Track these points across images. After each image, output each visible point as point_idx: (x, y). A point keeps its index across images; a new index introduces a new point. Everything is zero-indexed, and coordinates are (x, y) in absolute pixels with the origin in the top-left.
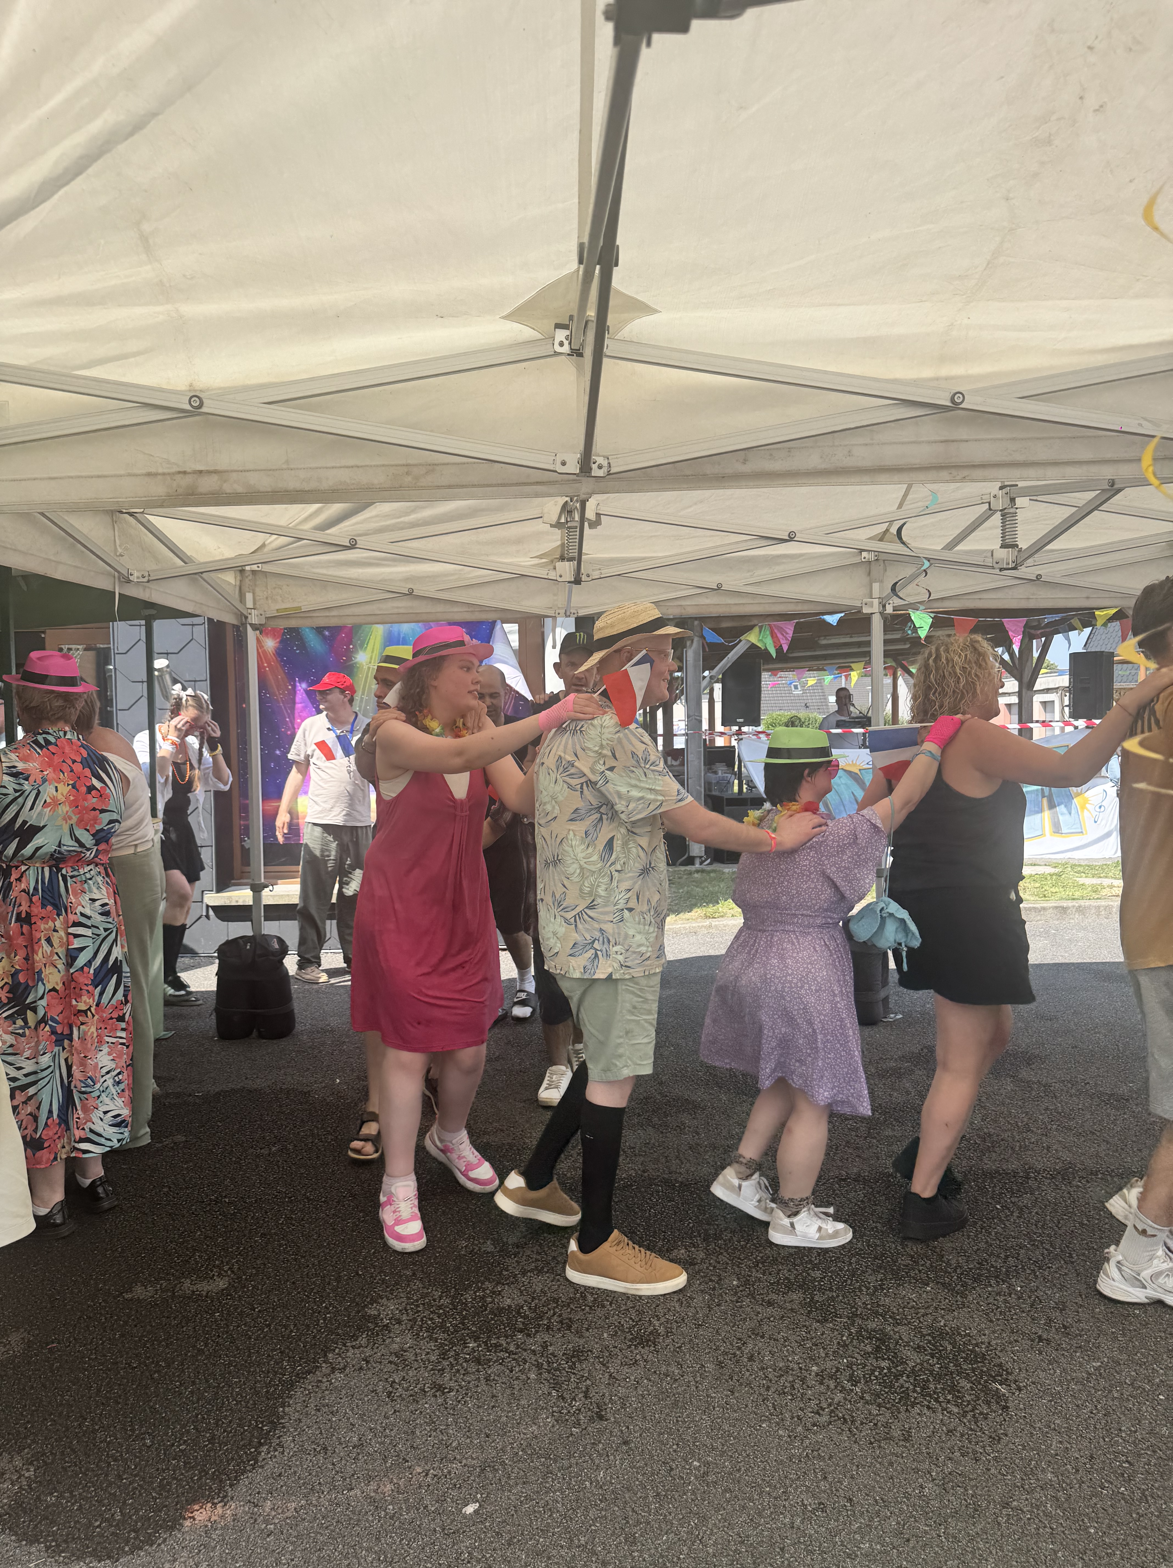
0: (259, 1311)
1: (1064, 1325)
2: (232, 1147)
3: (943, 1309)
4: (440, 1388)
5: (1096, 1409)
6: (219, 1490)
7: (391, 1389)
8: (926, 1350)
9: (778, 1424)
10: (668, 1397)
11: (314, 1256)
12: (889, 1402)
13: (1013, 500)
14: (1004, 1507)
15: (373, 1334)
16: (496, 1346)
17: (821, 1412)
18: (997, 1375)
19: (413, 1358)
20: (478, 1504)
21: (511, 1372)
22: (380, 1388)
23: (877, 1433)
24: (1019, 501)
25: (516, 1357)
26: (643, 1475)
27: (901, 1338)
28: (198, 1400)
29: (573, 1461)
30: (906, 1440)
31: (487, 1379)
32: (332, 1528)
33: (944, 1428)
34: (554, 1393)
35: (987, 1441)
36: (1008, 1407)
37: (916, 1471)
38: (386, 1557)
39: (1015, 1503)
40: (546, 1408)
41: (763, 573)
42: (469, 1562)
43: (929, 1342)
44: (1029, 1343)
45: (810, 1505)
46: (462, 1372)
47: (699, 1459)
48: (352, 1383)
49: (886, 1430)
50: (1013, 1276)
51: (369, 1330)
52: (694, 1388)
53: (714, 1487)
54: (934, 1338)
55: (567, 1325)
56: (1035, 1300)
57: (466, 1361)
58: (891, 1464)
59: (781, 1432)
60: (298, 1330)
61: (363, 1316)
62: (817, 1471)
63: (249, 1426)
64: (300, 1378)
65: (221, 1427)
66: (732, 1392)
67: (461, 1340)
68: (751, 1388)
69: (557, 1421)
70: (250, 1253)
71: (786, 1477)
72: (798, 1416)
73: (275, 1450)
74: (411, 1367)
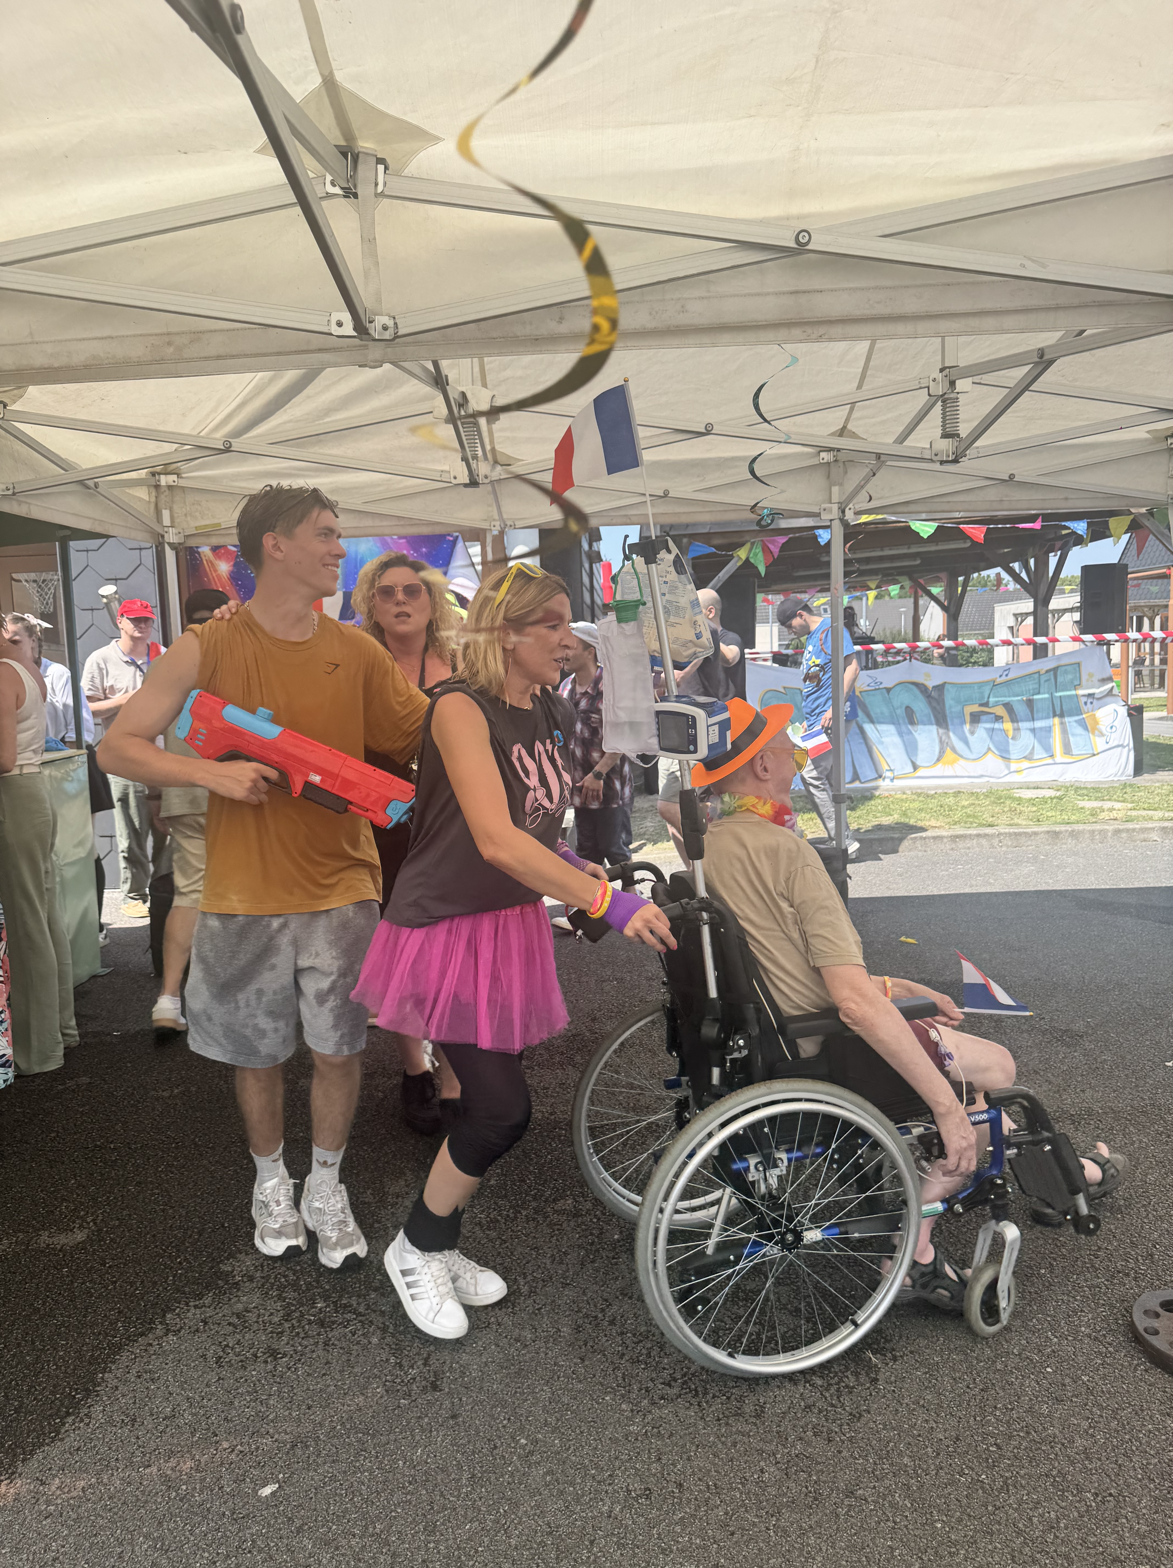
0: (110, 1267)
2: (134, 1089)
4: (274, 1354)
5: (975, 1383)
6: (10, 1466)
7: (221, 1354)
8: (802, 1314)
9: (623, 1396)
10: (513, 1365)
11: (183, 1207)
13: (952, 384)
14: (847, 1496)
15: (220, 1292)
16: (345, 1306)
17: (673, 1383)
18: (873, 1343)
19: (255, 1320)
20: (277, 1486)
21: (354, 1335)
22: (210, 1354)
23: (728, 1409)
24: (961, 385)
26: (463, 1454)
27: (779, 1300)
28: (18, 1364)
29: (392, 1437)
30: (758, 1416)
31: (326, 1344)
32: (116, 1510)
33: (802, 1404)
34: (392, 1360)
35: (846, 1417)
36: (878, 1380)
37: (760, 1452)
38: (163, 1544)
39: (861, 1492)
40: (379, 1377)
41: (714, 479)
42: (250, 1552)
43: (809, 1304)
45: (635, 1490)
46: (302, 1335)
47: (529, 1436)
48: (183, 1347)
49: (738, 1405)
51: (218, 1287)
52: (542, 1355)
53: (536, 1468)
57: (310, 1322)
58: (734, 1444)
59: (624, 1406)
60: (144, 1287)
61: (215, 1273)
62: (652, 1451)
63: (62, 1394)
64: (130, 1341)
65: (33, 1394)
66: (583, 1360)
67: (311, 1299)
68: (604, 1355)
69: (387, 1391)
70: (119, 1203)
71: (617, 1458)
72: (647, 1387)
73: (82, 1421)
74: (250, 1330)
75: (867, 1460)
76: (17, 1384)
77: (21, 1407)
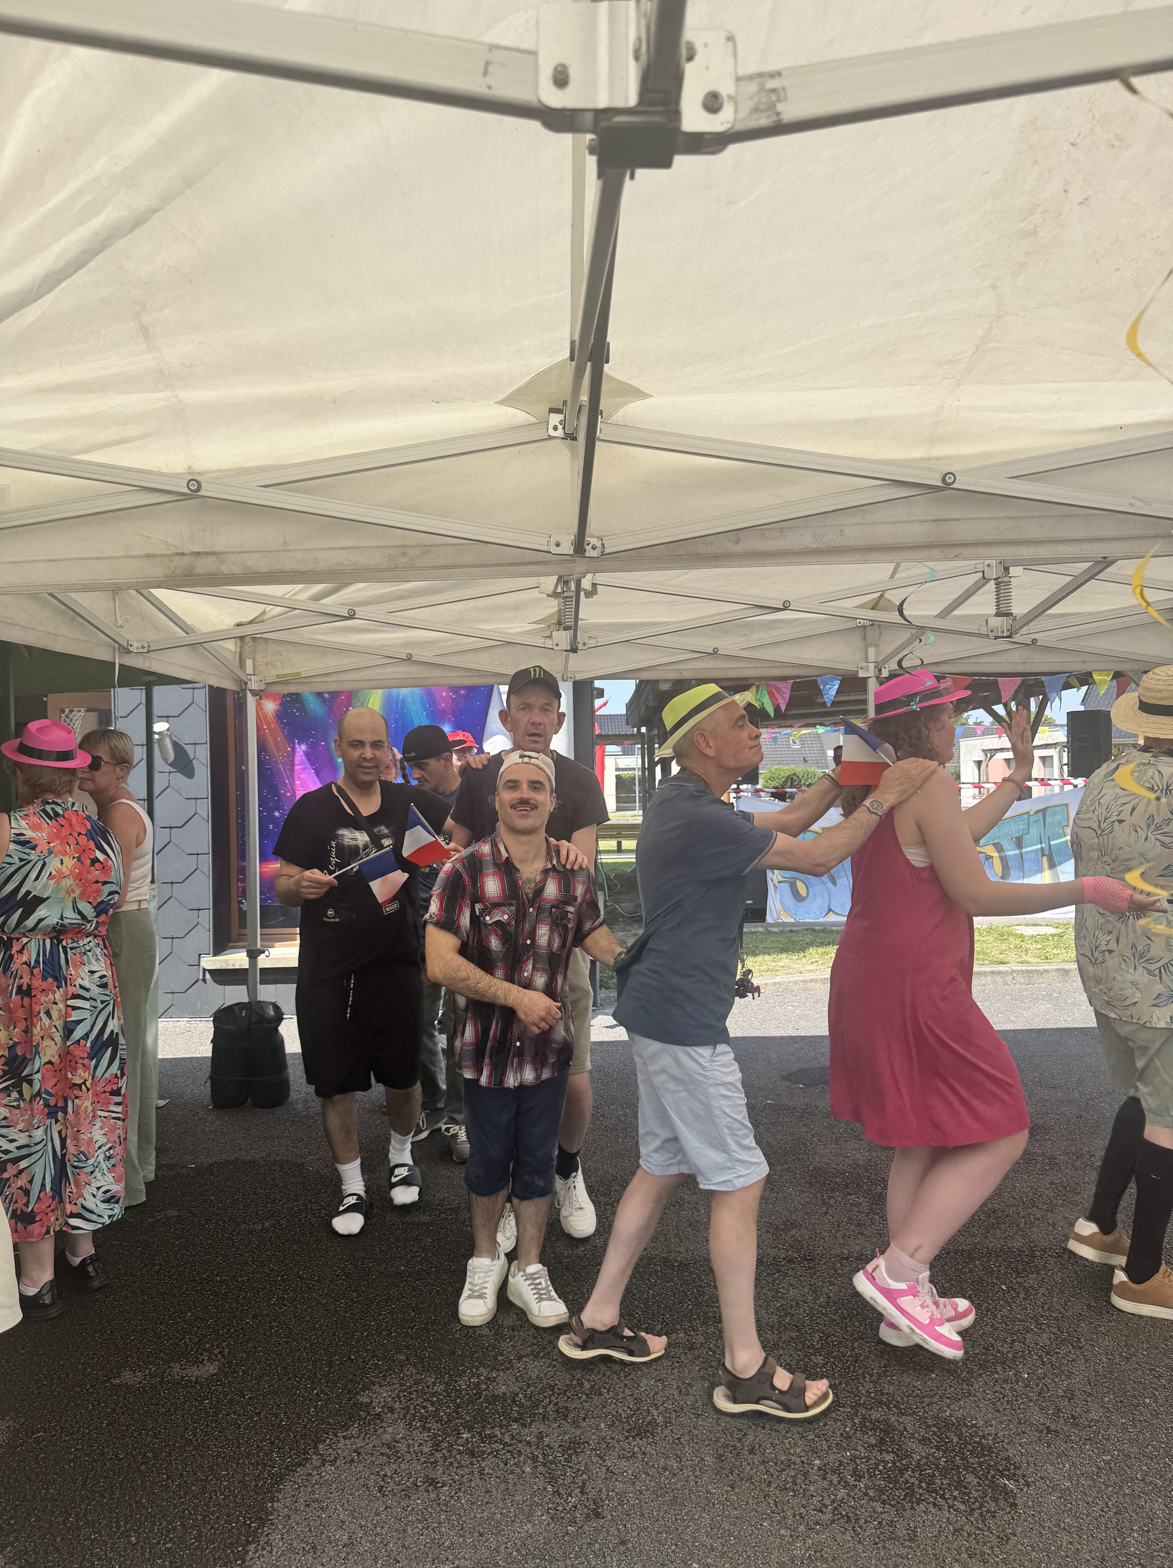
0: (250, 1398)
1: (1072, 1416)
2: (225, 1222)
3: (949, 1398)
4: (432, 1482)
5: (1107, 1507)
7: (383, 1483)
8: (931, 1443)
9: (779, 1522)
10: (667, 1493)
11: (306, 1340)
12: (894, 1499)
13: (1006, 569)
15: (364, 1423)
16: (491, 1437)
17: (824, 1509)
18: (1005, 1470)
19: (406, 1450)
21: (506, 1465)
22: (371, 1483)
23: (881, 1533)
24: (1013, 571)
25: (511, 1448)
27: (905, 1430)
28: (185, 1494)
30: (911, 1540)
31: (481, 1473)
33: (951, 1528)
34: (549, 1488)
35: (995, 1541)
40: (541, 1505)
41: (760, 637)
43: (935, 1433)
44: (1038, 1434)
46: (456, 1465)
48: (343, 1477)
49: (891, 1529)
50: (1020, 1363)
51: (360, 1419)
52: (693, 1483)
54: (939, 1429)
55: (563, 1414)
56: (1042, 1388)
57: (460, 1453)
59: (782, 1532)
60: (288, 1418)
61: (355, 1404)
63: (237, 1523)
64: (289, 1471)
65: (209, 1523)
66: (733, 1488)
67: (455, 1430)
68: (752, 1483)
69: (552, 1519)
70: (241, 1336)
72: (801, 1514)
73: (263, 1549)
74: (404, 1460)
76: (190, 1513)
77: (200, 1536)
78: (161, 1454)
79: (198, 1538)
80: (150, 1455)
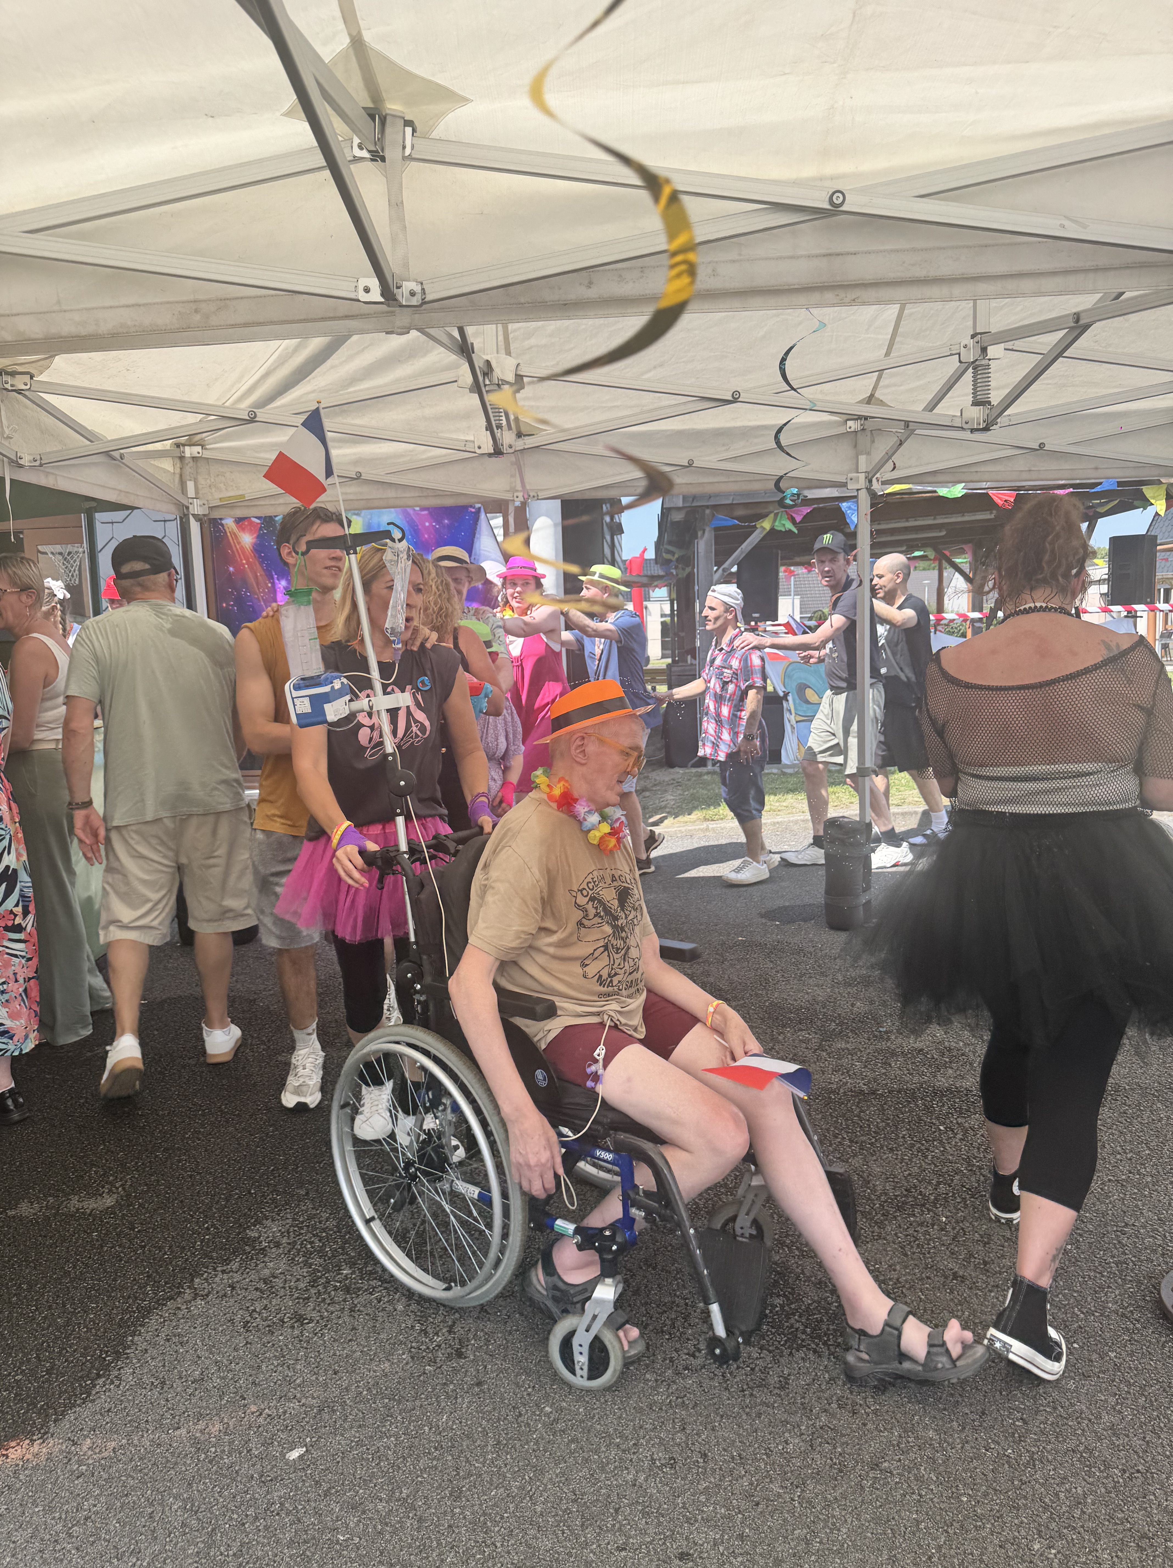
0: (139, 1232)
4: (300, 1319)
6: (42, 1426)
7: (249, 1318)
9: (647, 1366)
11: (211, 1173)
12: (773, 1345)
13: (984, 350)
14: (872, 1469)
15: (247, 1258)
16: (371, 1273)
17: (697, 1354)
19: (281, 1285)
20: (304, 1449)
21: (379, 1302)
22: (238, 1318)
23: (752, 1380)
24: (992, 351)
25: (388, 1286)
26: (488, 1421)
27: (803, 1273)
28: (49, 1326)
29: (418, 1403)
30: (782, 1388)
31: (352, 1310)
32: (146, 1471)
33: (827, 1376)
34: (417, 1327)
37: (785, 1423)
38: (193, 1505)
39: (886, 1464)
40: (405, 1343)
42: (278, 1514)
45: (659, 1460)
46: (328, 1301)
47: (554, 1404)
48: (211, 1312)
49: (762, 1376)
51: (245, 1253)
53: (561, 1435)
56: (958, 1232)
57: (336, 1289)
58: (759, 1415)
59: (648, 1376)
60: (172, 1252)
61: (242, 1239)
62: (676, 1420)
63: (92, 1356)
64: (159, 1305)
65: (64, 1356)
67: (336, 1266)
69: (412, 1358)
70: (147, 1169)
71: (641, 1427)
72: (672, 1358)
73: (112, 1383)
74: (277, 1295)
75: (892, 1433)
76: (49, 1346)
77: (52, 1368)
78: (36, 1285)
79: (49, 1372)
80: (25, 1287)
